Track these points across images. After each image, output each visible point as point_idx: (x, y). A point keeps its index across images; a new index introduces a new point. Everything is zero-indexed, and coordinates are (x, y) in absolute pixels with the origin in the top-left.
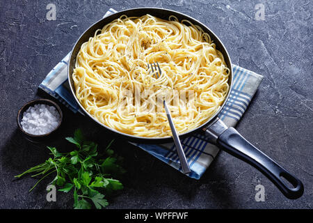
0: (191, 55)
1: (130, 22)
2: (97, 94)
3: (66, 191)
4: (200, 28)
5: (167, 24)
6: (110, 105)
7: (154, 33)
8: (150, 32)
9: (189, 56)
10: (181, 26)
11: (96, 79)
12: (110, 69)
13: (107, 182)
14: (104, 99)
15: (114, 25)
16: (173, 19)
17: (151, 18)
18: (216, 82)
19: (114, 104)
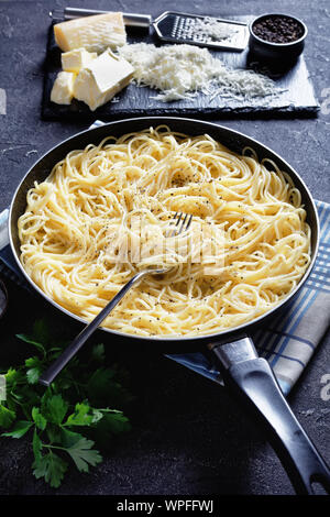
0: (252, 217)
1: (171, 139)
2: (54, 231)
3: (17, 435)
4: (289, 179)
5: (234, 158)
6: (66, 256)
7: (204, 167)
8: (198, 163)
9: (248, 218)
10: (258, 167)
11: (66, 209)
12: (98, 201)
13: (98, 415)
14: (62, 245)
15: (142, 136)
16: (249, 154)
17: (210, 141)
18: (276, 275)
19: (74, 256)
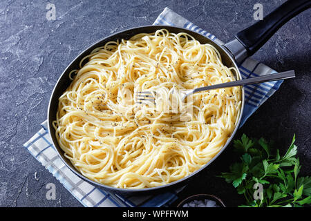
7: (87, 97)
9: (131, 65)
12: (129, 148)
14: (172, 159)
15: (63, 136)
